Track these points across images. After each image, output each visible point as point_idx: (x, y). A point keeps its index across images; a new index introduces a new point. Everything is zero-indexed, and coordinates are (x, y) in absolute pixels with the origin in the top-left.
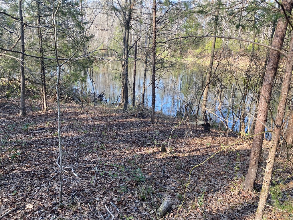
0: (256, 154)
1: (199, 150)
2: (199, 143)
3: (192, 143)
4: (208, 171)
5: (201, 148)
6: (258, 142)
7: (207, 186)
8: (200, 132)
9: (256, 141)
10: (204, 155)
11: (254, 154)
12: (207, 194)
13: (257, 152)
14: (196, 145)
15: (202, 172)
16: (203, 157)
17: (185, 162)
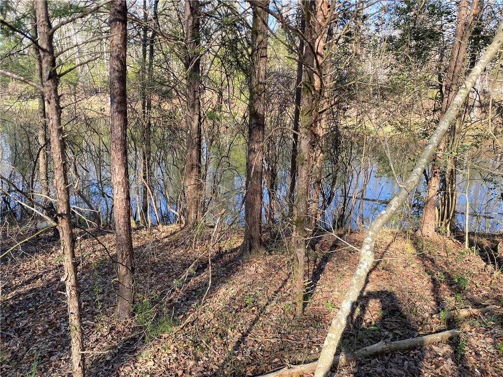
0: (124, 256)
1: (41, 276)
2: (42, 262)
3: (25, 266)
4: (56, 312)
5: (45, 272)
6: (124, 237)
7: (51, 341)
8: (45, 240)
9: (120, 236)
10: (50, 283)
11: (122, 257)
12: (50, 357)
13: (125, 253)
14: (34, 269)
15: (43, 319)
16: (48, 287)
17: (6, 312)
